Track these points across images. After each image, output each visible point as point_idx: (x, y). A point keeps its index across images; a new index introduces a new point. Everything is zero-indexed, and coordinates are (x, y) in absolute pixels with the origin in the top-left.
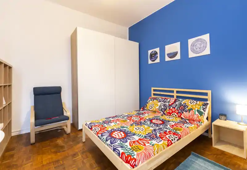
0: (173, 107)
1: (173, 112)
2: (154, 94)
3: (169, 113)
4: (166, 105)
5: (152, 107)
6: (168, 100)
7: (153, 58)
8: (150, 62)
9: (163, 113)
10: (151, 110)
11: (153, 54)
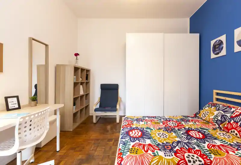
0: (235, 122)
1: (233, 128)
2: (218, 100)
3: (227, 128)
4: (226, 116)
5: (206, 115)
6: (233, 110)
7: (217, 51)
8: (213, 56)
9: (218, 126)
10: (203, 118)
11: (217, 45)
